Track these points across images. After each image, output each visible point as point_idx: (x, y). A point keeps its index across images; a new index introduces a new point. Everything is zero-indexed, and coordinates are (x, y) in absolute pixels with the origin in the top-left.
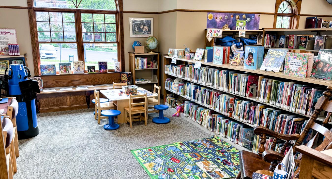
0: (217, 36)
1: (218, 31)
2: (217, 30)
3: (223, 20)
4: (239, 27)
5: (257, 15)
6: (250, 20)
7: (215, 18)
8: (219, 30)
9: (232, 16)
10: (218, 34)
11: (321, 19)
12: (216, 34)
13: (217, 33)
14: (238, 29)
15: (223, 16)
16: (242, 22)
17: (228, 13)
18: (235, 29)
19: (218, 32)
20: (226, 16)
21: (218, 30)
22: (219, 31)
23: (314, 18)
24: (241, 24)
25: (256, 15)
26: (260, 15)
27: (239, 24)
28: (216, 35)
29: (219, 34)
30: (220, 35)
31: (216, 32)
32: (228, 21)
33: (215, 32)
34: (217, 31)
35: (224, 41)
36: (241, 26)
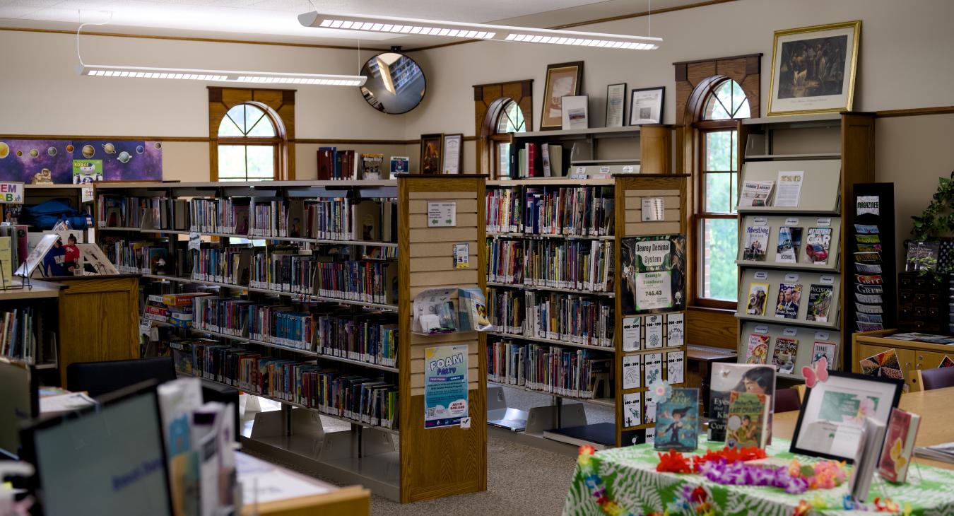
0: (9, 199)
1: (12, 187)
2: (8, 184)
3: (42, 157)
4: (82, 178)
5: (153, 144)
6: (130, 157)
7: (16, 152)
8: (12, 185)
9: (69, 146)
10: (12, 195)
11: (352, 153)
12: (7, 195)
13: (8, 193)
14: (79, 181)
15: (43, 147)
16: (90, 165)
17: (57, 141)
18: (71, 182)
19: (14, 189)
20: (50, 149)
21: (10, 186)
22: (15, 187)
23: (329, 150)
24: (88, 169)
25: (147, 143)
26: (163, 143)
27: (82, 168)
28: (7, 197)
29: (15, 195)
30: (19, 198)
31: (7, 190)
32: (58, 161)
33: (4, 190)
34: (8, 187)
35: (33, 212)
36: (89, 175)
